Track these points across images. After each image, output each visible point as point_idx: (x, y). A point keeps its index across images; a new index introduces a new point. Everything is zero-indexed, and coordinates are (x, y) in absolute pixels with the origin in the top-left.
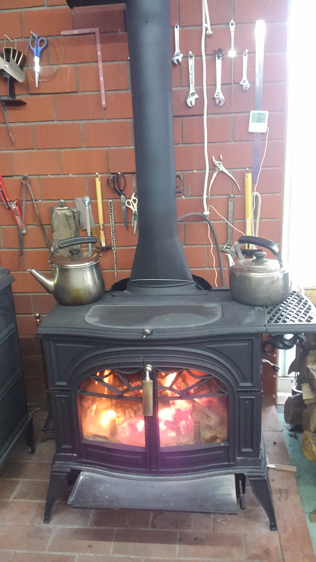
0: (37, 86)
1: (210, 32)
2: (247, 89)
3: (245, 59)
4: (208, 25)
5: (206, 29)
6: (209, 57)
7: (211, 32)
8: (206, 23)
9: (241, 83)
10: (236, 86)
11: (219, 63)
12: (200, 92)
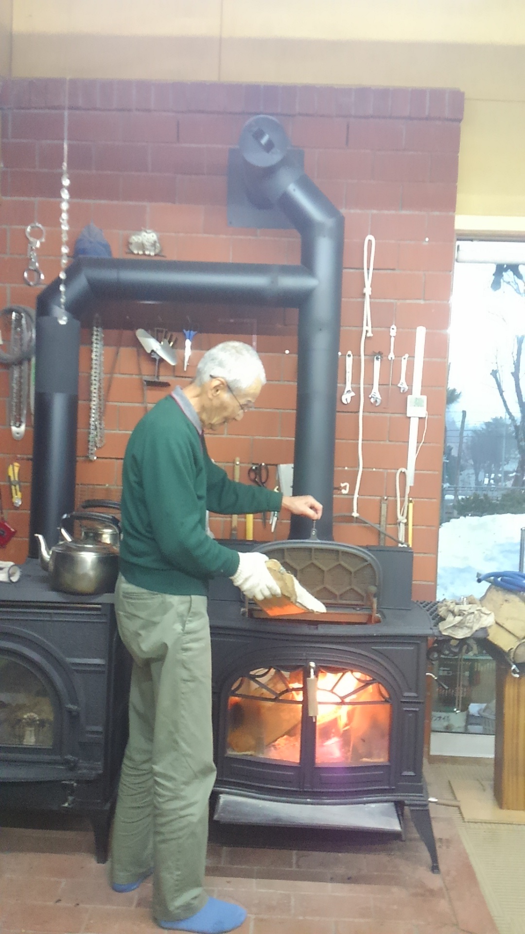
0: (185, 369)
1: (370, 334)
2: (405, 391)
3: (404, 363)
4: (369, 328)
5: (367, 331)
6: (367, 357)
7: (372, 335)
8: (367, 325)
9: (399, 385)
10: (394, 387)
11: (377, 364)
12: (357, 390)
